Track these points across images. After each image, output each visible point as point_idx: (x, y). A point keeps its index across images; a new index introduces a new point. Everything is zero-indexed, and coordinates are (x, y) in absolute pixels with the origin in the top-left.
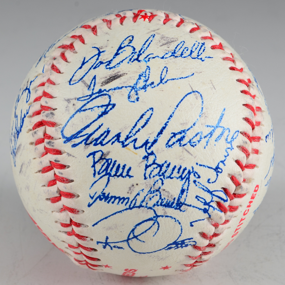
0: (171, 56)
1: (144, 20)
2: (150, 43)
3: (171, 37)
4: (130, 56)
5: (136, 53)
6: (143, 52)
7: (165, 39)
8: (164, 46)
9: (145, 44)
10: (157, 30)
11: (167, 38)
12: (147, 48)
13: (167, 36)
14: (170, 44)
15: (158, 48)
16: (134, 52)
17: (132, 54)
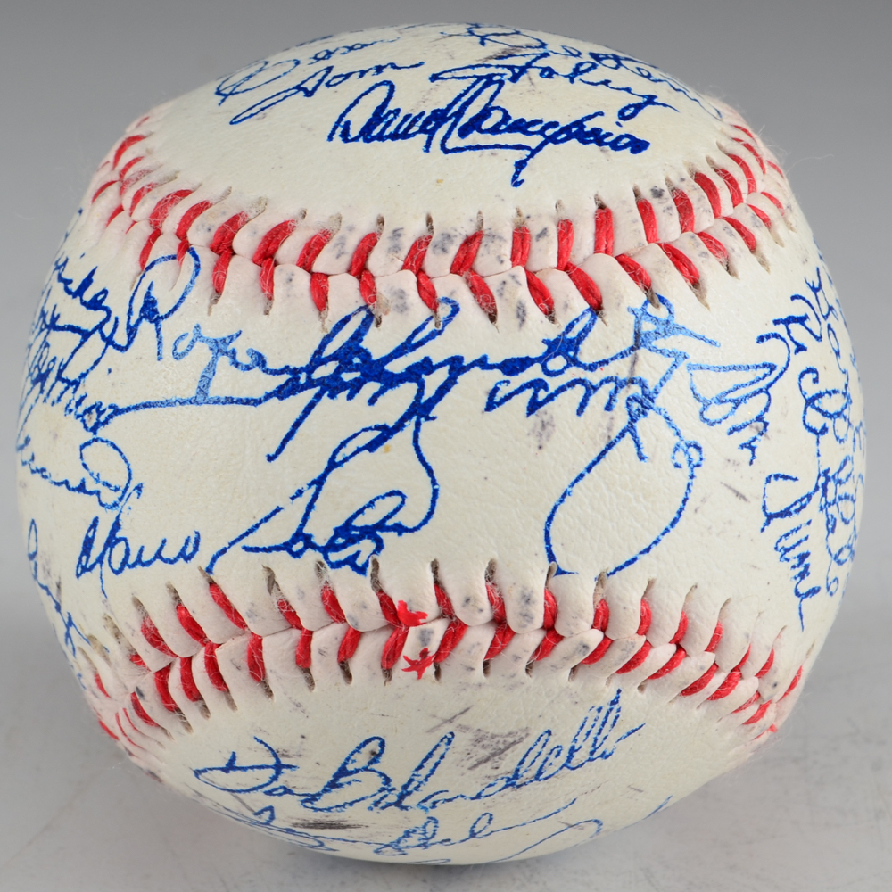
0: (506, 786)
1: (420, 677)
2: (437, 764)
3: (506, 732)
4: (375, 795)
5: (394, 789)
6: (416, 789)
7: (485, 742)
8: (480, 767)
9: (421, 767)
10: (462, 713)
11: (493, 737)
12: (428, 776)
13: (491, 731)
14: (502, 756)
15: (463, 775)
16: (386, 786)
17: (380, 791)
